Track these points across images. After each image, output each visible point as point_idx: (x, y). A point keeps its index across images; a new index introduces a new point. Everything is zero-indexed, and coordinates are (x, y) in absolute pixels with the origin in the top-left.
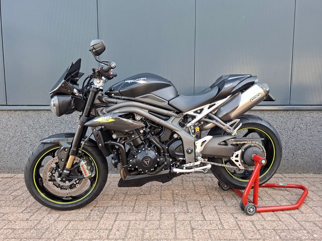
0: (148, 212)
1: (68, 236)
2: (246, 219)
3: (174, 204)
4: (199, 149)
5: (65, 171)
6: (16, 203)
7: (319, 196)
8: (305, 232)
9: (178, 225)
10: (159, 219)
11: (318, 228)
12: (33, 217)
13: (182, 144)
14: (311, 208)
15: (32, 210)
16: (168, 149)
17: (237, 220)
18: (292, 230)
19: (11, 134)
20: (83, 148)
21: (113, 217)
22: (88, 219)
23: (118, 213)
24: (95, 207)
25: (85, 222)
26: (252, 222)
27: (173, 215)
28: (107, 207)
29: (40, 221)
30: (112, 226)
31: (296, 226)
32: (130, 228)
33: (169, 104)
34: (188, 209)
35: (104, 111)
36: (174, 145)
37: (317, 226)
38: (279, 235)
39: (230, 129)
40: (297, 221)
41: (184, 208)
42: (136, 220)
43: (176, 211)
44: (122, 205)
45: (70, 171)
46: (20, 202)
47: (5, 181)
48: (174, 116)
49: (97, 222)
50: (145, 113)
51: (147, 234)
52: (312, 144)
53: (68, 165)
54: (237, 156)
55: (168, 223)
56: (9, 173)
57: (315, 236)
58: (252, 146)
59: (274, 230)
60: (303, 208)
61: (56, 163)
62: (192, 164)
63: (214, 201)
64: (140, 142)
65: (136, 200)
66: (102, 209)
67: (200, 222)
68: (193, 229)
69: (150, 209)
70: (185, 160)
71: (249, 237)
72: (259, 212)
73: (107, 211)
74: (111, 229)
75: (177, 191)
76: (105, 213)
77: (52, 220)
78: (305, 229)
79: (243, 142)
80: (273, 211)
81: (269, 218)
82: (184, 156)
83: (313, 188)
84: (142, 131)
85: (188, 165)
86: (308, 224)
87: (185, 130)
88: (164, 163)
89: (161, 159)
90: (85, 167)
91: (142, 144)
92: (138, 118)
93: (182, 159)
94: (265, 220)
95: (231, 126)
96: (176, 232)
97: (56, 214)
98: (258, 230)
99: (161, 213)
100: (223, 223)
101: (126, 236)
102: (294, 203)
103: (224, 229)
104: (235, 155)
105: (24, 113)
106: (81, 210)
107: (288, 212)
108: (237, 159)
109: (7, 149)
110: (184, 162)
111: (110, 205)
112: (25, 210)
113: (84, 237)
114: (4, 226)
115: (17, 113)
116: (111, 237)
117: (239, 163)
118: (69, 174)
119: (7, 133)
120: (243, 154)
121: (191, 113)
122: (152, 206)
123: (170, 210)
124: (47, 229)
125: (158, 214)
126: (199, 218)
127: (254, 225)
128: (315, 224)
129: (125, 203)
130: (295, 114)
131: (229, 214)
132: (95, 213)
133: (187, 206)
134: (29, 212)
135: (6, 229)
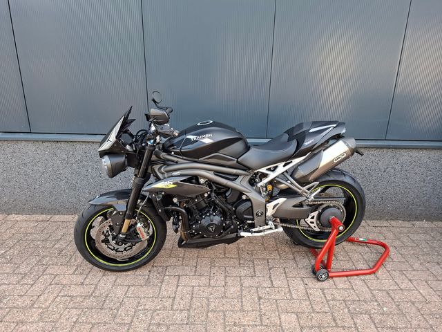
0: (212, 275)
1: (131, 306)
2: (317, 286)
3: (240, 264)
4: (270, 212)
5: (121, 235)
6: (62, 260)
7: (401, 255)
8: (376, 304)
9: (244, 293)
10: (224, 284)
11: (390, 299)
12: (87, 280)
13: (252, 207)
14: (389, 272)
15: (84, 270)
16: (235, 211)
17: (307, 287)
18: (363, 301)
19: (41, 170)
20: (141, 210)
21: (174, 281)
22: (147, 282)
23: (179, 276)
24: (153, 266)
25: (145, 288)
26: (323, 290)
27: (239, 279)
28: (167, 267)
29: (97, 286)
30: (175, 293)
31: (368, 296)
32: (194, 295)
33: (237, 162)
34: (255, 271)
35: (162, 170)
36: (242, 208)
37: (390, 296)
38: (348, 308)
39: (307, 193)
40: (370, 290)
41: (250, 270)
42: (199, 286)
43: (242, 274)
44: (182, 265)
45: (127, 235)
46: (67, 259)
47: (41, 226)
48: (243, 174)
49: (158, 288)
50: (211, 175)
51: (213, 304)
52: (406, 188)
53: (124, 230)
54: (313, 218)
55: (233, 290)
56: (42, 214)
57: (385, 309)
58: (331, 207)
59: (345, 301)
60: (380, 272)
61: (110, 226)
62: (261, 228)
63: (283, 260)
64: (204, 205)
66: (161, 269)
67: (267, 289)
68: (260, 298)
69: (214, 270)
70: (254, 223)
71: (317, 310)
72: (332, 277)
73: (167, 273)
74: (174, 298)
75: (243, 246)
76: (165, 275)
77: (109, 285)
78: (376, 301)
79: (321, 203)
80: (347, 276)
81: (341, 286)
82: (253, 220)
83: (397, 243)
84: (206, 195)
85: (256, 229)
86: (380, 294)
87: (255, 190)
88: (230, 227)
89: (227, 222)
90: (143, 230)
91: (206, 207)
92: (202, 181)
93: (251, 222)
94: (336, 288)
95: (309, 189)
96: (242, 302)
97: (112, 277)
98: (328, 301)
100: (292, 290)
101: (190, 306)
102: (372, 264)
103: (293, 299)
104: (310, 217)
105: (55, 145)
106: (138, 272)
107: (362, 277)
108: (312, 220)
109: (37, 187)
110: (253, 226)
111: (169, 264)
112: (75, 271)
113: (147, 307)
114: (60, 292)
115: (46, 144)
116: (175, 307)
117: (315, 224)
118: (126, 238)
119: (35, 168)
120: (319, 215)
121: (263, 170)
122: (215, 266)
123: (235, 272)
124: (107, 297)
125: (222, 278)
126: (267, 284)
127: (324, 294)
128: (388, 294)
129: (186, 262)
130: (390, 153)
131: (299, 279)
132: (154, 275)
133: (254, 267)
134: (81, 274)
135: (63, 296)
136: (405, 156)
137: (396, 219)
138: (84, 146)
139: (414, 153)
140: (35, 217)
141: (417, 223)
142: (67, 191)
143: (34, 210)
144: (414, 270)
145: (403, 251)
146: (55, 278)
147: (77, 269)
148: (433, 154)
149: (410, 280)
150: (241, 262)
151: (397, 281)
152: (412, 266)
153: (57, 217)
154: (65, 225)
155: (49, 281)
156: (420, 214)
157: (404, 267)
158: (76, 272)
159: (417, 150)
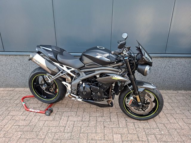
0: (84, 116)
1: (45, 130)
2: (131, 121)
3: (97, 111)
6: (17, 109)
7: (171, 106)
8: (158, 130)
9: (98, 124)
10: (89, 120)
11: (165, 127)
12: (27, 118)
14: (165, 114)
15: (26, 113)
17: (127, 121)
18: (152, 128)
19: (9, 68)
21: (66, 118)
22: (54, 120)
23: (69, 116)
24: (57, 112)
25: (53, 122)
26: (134, 123)
27: (96, 117)
28: (63, 112)
29: (31, 121)
30: (66, 124)
31: (155, 126)
32: (74, 126)
34: (103, 114)
37: (165, 126)
38: (145, 132)
40: (156, 123)
41: (101, 114)
42: (77, 121)
43: (98, 115)
44: (71, 111)
46: (20, 108)
47: (10, 93)
49: (58, 122)
51: (83, 130)
52: (174, 76)
55: (93, 123)
56: (10, 87)
57: (162, 132)
59: (143, 128)
65: (78, 107)
66: (61, 113)
67: (108, 123)
68: (104, 127)
69: (85, 113)
71: (131, 133)
73: (63, 115)
74: (65, 126)
76: (62, 116)
77: (37, 120)
78: (158, 128)
83: (170, 101)
86: (161, 125)
96: (96, 129)
98: (136, 128)
99: (90, 117)
100: (119, 123)
101: (72, 131)
103: (119, 127)
105: (15, 57)
109: (8, 76)
111: (65, 111)
113: (53, 131)
114: (14, 124)
115: (11, 56)
116: (65, 131)
119: (7, 67)
122: (85, 112)
123: (94, 115)
124: (35, 126)
125: (88, 117)
126: (108, 120)
127: (134, 125)
128: (164, 125)
129: (72, 109)
130: (167, 59)
131: (123, 118)
132: (57, 116)
133: (103, 112)
134: (25, 115)
135: (15, 126)
136: (174, 61)
137: (170, 90)
138: (27, 57)
139: (178, 60)
140: (7, 89)
141: (180, 91)
142: (21, 77)
143: (7, 86)
144: (177, 114)
145: (172, 105)
146: (13, 117)
147: (23, 113)
148: (187, 60)
149: (175, 118)
150: (97, 110)
151: (169, 119)
152: (176, 112)
153: (17, 89)
154: (20, 92)
155: (10, 118)
156: (181, 87)
157: (172, 112)
158: (23, 114)
159: (180, 58)
